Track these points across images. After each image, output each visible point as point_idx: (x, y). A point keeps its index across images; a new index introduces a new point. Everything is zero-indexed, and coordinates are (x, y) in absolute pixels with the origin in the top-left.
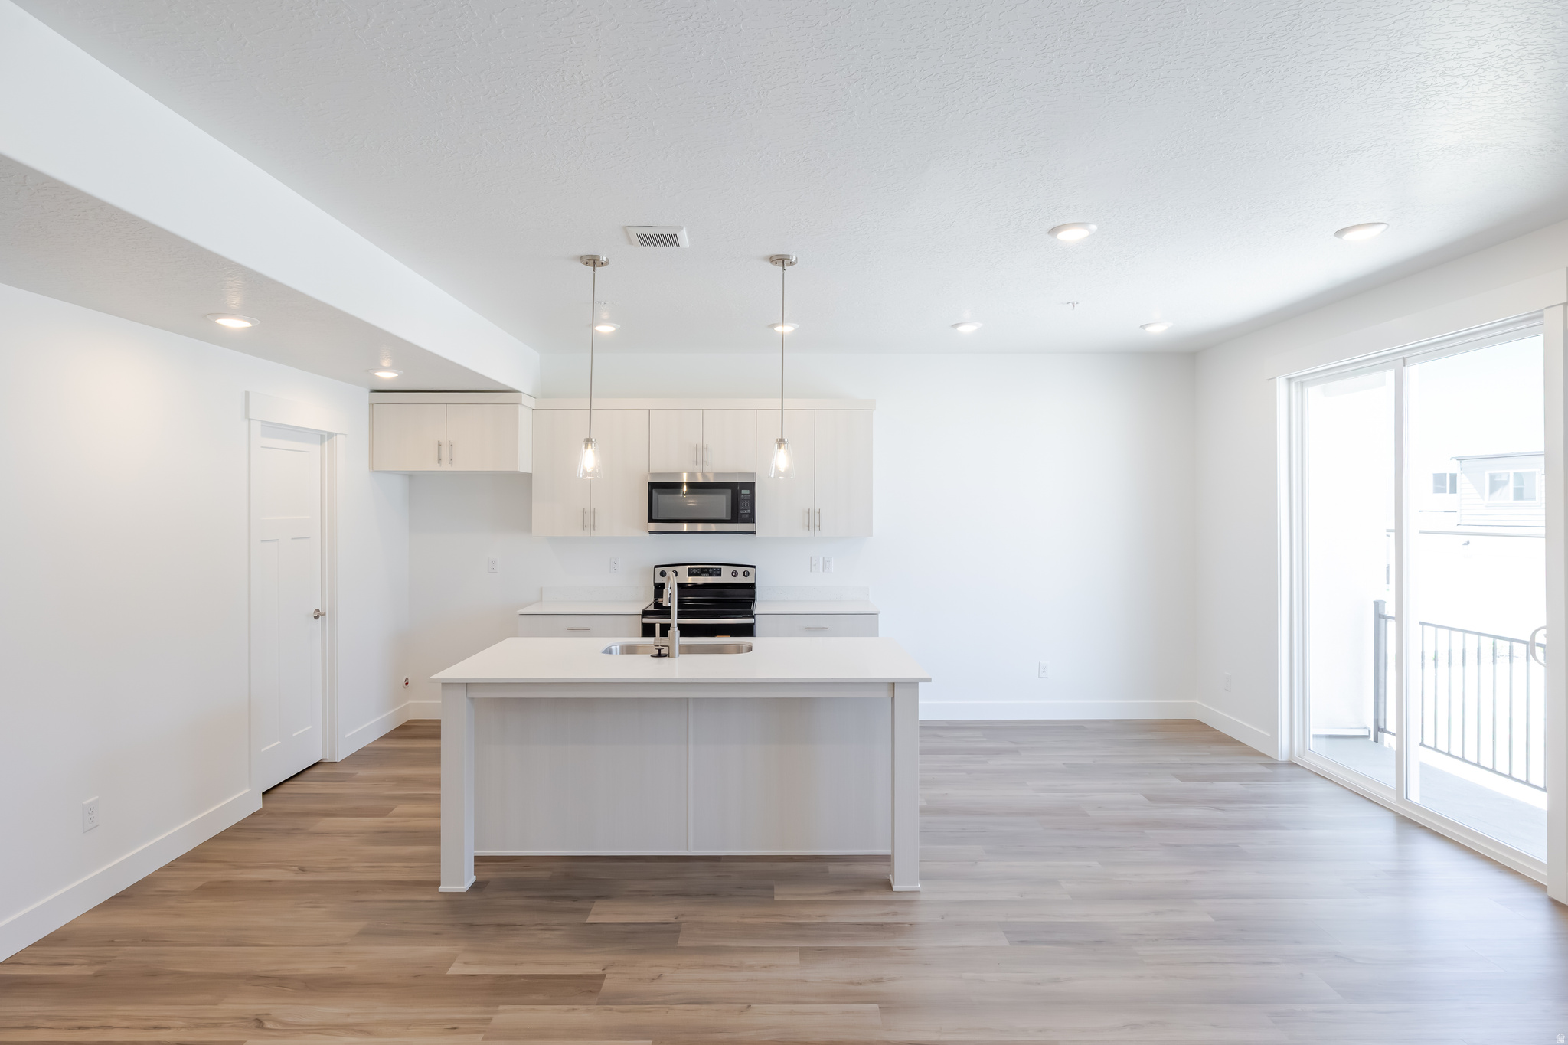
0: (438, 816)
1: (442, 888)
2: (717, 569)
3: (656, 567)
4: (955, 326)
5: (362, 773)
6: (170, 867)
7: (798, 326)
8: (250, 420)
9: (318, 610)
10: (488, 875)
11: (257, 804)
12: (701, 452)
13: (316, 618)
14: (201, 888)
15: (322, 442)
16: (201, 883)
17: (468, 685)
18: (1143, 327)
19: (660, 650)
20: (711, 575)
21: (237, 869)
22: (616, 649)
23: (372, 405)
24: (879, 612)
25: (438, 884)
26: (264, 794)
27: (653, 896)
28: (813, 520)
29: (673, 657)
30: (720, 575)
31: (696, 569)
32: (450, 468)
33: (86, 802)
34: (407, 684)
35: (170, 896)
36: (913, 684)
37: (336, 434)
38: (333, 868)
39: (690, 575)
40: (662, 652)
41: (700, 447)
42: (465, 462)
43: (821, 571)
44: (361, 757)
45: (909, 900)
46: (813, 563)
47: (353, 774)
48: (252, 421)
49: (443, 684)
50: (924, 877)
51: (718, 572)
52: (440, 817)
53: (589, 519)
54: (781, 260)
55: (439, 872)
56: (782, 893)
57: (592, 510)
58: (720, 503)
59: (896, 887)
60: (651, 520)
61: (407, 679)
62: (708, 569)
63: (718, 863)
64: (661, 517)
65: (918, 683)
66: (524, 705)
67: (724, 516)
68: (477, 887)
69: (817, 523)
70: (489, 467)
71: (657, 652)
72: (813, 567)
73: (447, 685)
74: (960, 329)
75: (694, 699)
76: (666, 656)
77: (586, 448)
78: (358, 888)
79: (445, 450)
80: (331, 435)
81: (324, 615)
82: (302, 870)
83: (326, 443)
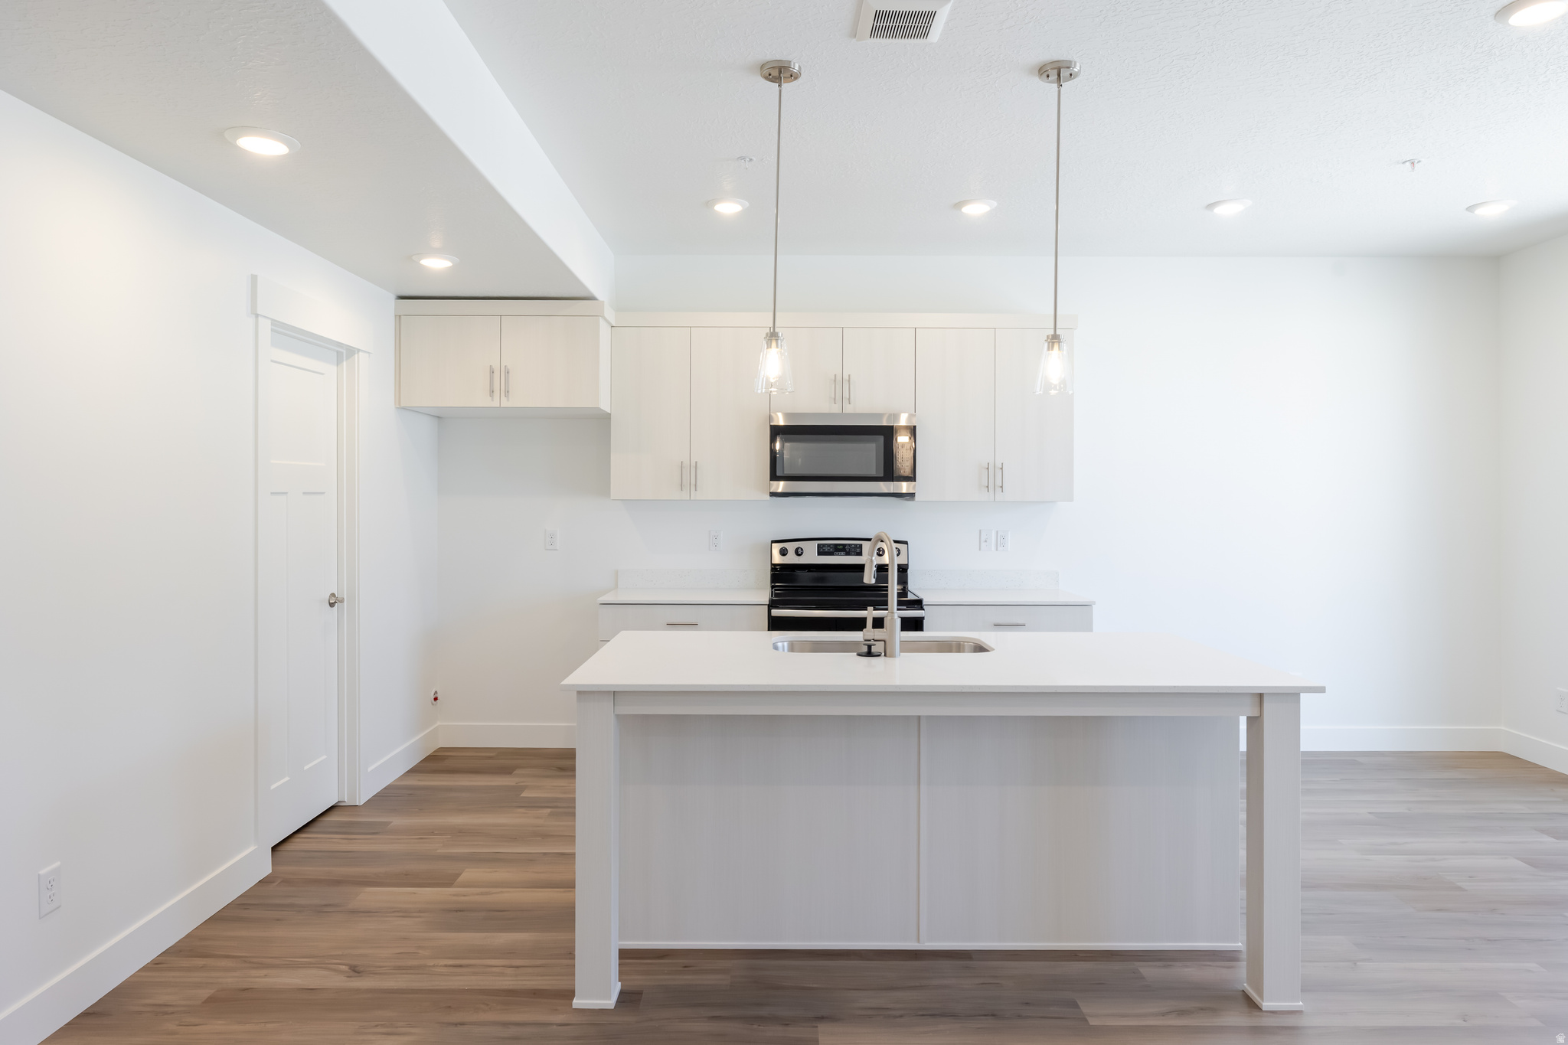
0: (570, 885)
1: (578, 1003)
2: (856, 545)
3: (773, 542)
4: (1211, 206)
5: (397, 821)
6: (156, 965)
7: (995, 204)
8: (257, 316)
9: (333, 595)
10: (638, 981)
11: (264, 867)
12: (841, 384)
13: (332, 605)
14: (211, 1000)
15: (339, 362)
16: (206, 993)
17: (616, 695)
18: (1470, 209)
19: (870, 647)
20: (848, 554)
21: (254, 968)
22: (783, 646)
23: (398, 317)
24: (1094, 603)
25: (570, 994)
26: (274, 849)
27: (901, 1016)
28: (992, 478)
29: (893, 656)
30: (860, 554)
31: (829, 545)
32: (505, 403)
33: (42, 872)
34: (436, 699)
35: (166, 1013)
36: (1291, 696)
37: (359, 350)
38: (399, 968)
39: (820, 554)
40: (874, 649)
41: (839, 378)
42: (526, 395)
43: (993, 548)
44: (387, 798)
45: (1287, 1026)
46: (983, 539)
47: (388, 823)
48: (260, 318)
49: (579, 693)
50: (1308, 988)
51: (858, 550)
52: (574, 887)
53: (688, 475)
54: (1057, 71)
55: (572, 974)
56: (1098, 1012)
57: (693, 464)
58: (869, 453)
59: (1267, 1005)
60: (774, 477)
61: (436, 692)
62: (844, 545)
63: (971, 962)
64: (788, 472)
65: (1298, 695)
66: (677, 723)
67: (873, 472)
68: (628, 998)
69: (998, 483)
70: (559, 401)
71: (865, 649)
72: (983, 544)
73: (585, 694)
74: (1218, 210)
75: (930, 718)
76: (879, 655)
77: (769, 346)
78: (447, 1001)
79: (499, 378)
80: (352, 352)
81: (342, 601)
82: (356, 971)
83: (345, 363)
